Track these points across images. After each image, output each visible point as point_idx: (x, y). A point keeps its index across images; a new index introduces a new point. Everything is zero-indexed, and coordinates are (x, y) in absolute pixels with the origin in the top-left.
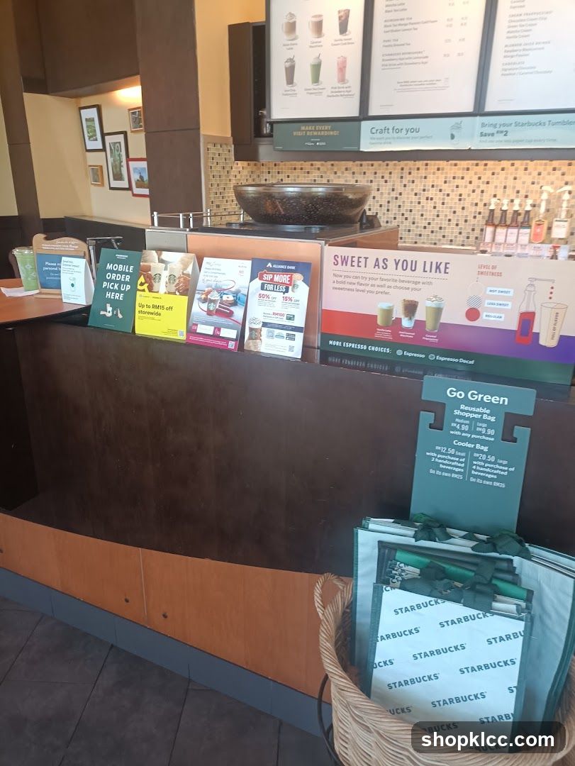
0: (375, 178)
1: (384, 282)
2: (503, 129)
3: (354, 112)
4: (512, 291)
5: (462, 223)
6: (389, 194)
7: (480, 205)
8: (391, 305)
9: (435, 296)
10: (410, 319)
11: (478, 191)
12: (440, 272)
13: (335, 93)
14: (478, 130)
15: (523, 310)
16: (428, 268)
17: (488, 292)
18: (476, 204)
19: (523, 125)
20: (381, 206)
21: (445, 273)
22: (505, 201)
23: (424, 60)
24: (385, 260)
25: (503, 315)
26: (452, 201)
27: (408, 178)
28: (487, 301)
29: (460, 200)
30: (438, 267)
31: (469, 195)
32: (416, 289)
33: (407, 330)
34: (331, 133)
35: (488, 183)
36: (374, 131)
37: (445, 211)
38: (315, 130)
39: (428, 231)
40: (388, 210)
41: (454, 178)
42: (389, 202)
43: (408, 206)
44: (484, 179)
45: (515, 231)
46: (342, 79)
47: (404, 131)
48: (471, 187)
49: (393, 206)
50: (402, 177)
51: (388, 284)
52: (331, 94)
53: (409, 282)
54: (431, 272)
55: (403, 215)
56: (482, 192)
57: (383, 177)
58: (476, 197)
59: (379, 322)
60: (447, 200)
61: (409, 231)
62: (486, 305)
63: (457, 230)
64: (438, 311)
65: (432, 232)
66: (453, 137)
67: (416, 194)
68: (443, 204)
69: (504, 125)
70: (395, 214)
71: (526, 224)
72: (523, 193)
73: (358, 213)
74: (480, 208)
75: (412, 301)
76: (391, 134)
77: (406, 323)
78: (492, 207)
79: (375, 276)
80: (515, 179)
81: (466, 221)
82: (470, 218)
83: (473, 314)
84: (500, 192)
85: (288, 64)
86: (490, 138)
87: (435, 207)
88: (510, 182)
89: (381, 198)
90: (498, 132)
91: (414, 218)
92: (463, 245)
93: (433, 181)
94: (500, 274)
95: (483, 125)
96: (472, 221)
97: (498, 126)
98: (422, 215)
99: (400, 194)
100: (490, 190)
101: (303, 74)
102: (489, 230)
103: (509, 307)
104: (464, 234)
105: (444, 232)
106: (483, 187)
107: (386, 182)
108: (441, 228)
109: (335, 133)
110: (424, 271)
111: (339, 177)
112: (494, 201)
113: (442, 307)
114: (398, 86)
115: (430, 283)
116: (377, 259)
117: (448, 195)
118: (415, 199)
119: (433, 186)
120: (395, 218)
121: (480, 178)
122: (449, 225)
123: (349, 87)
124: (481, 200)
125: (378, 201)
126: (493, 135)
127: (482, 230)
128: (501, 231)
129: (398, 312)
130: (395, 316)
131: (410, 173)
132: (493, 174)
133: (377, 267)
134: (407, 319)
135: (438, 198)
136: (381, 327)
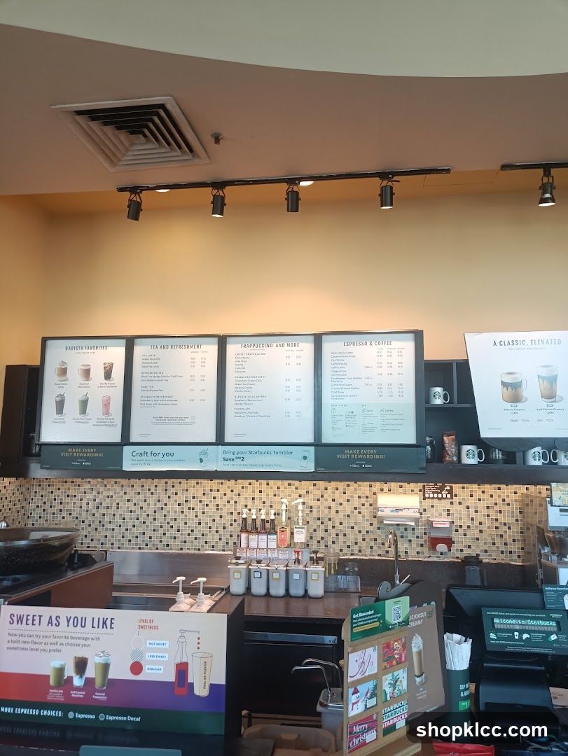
0: (142, 490)
1: (56, 640)
2: (239, 455)
3: (118, 439)
4: (167, 642)
5: (221, 530)
6: (155, 504)
7: (235, 514)
8: (63, 663)
9: (103, 652)
10: (81, 677)
11: (232, 502)
12: (107, 628)
13: (100, 423)
14: (221, 456)
15: (178, 661)
16: (96, 625)
17: (148, 646)
18: (232, 513)
19: (255, 453)
20: (148, 515)
21: (111, 628)
22: (254, 511)
23: (175, 402)
24: (57, 617)
25: (162, 667)
26: (211, 510)
27: (171, 491)
28: (148, 654)
29: (218, 509)
30: (104, 623)
31: (225, 506)
32: (85, 645)
33: (78, 689)
34: (97, 455)
35: (239, 495)
36: (134, 454)
37: (206, 520)
38: (82, 452)
39: (191, 538)
40: (155, 519)
41: (211, 490)
42: (155, 512)
43: (172, 515)
44: (236, 492)
45: (265, 537)
46: (107, 413)
47: (161, 455)
48: (225, 499)
49: (159, 516)
50: (166, 490)
51: (60, 641)
52: (96, 424)
53: (79, 638)
54: (98, 627)
55: (168, 523)
56: (236, 502)
57: (149, 490)
58: (230, 507)
59: (52, 682)
60: (206, 509)
61: (175, 538)
62: (147, 658)
63: (217, 536)
64: (106, 667)
65: (196, 538)
66: (201, 460)
67: (179, 505)
68: (203, 513)
69: (241, 453)
70: (161, 523)
71: (273, 531)
72: (268, 504)
73: (64, 556)
74: (235, 516)
75: (82, 658)
76: (150, 457)
77: (78, 682)
78: (244, 516)
79: (48, 634)
80: (261, 492)
81: (224, 528)
82: (228, 525)
83: (137, 668)
84: (250, 503)
85: (58, 399)
86: (232, 462)
87: (196, 516)
88: (257, 495)
89: (148, 508)
90: (237, 458)
91: (179, 526)
92: (224, 550)
93: (194, 493)
94: (156, 628)
95: (225, 452)
96: (230, 528)
97: (236, 453)
98: (186, 523)
99: (166, 504)
100: (242, 501)
101: (72, 407)
102: (244, 536)
103: (167, 659)
104: (224, 540)
105: (206, 539)
106: (236, 498)
107: (152, 494)
108: (203, 535)
109: (100, 455)
110: (93, 627)
111: (109, 490)
112: (245, 510)
113: (109, 662)
114: (154, 420)
115: (98, 639)
116: (51, 617)
117: (207, 505)
118: (179, 509)
119: (194, 497)
120: (161, 527)
121: (232, 491)
122: (210, 532)
123: (113, 419)
124: (235, 510)
125: (145, 512)
126: (233, 460)
127: (238, 536)
128: (253, 537)
129: (70, 671)
130: (66, 675)
131: (173, 486)
132: (243, 488)
133: (50, 625)
134: (78, 676)
135: (198, 508)
136: (53, 688)
